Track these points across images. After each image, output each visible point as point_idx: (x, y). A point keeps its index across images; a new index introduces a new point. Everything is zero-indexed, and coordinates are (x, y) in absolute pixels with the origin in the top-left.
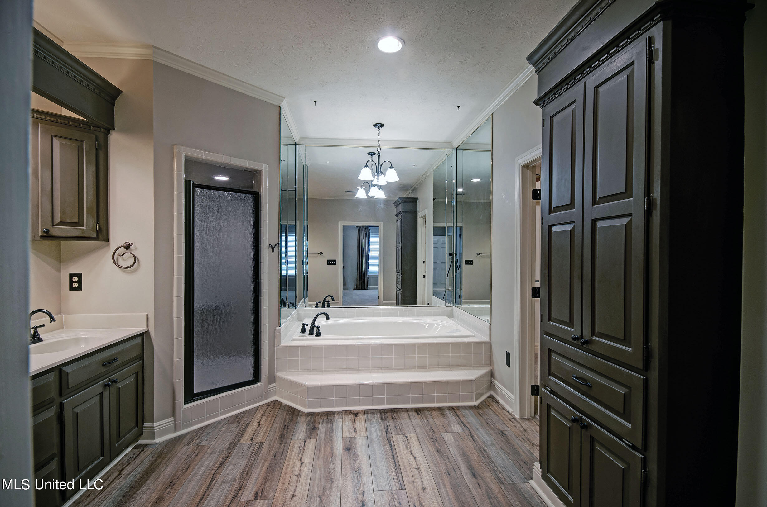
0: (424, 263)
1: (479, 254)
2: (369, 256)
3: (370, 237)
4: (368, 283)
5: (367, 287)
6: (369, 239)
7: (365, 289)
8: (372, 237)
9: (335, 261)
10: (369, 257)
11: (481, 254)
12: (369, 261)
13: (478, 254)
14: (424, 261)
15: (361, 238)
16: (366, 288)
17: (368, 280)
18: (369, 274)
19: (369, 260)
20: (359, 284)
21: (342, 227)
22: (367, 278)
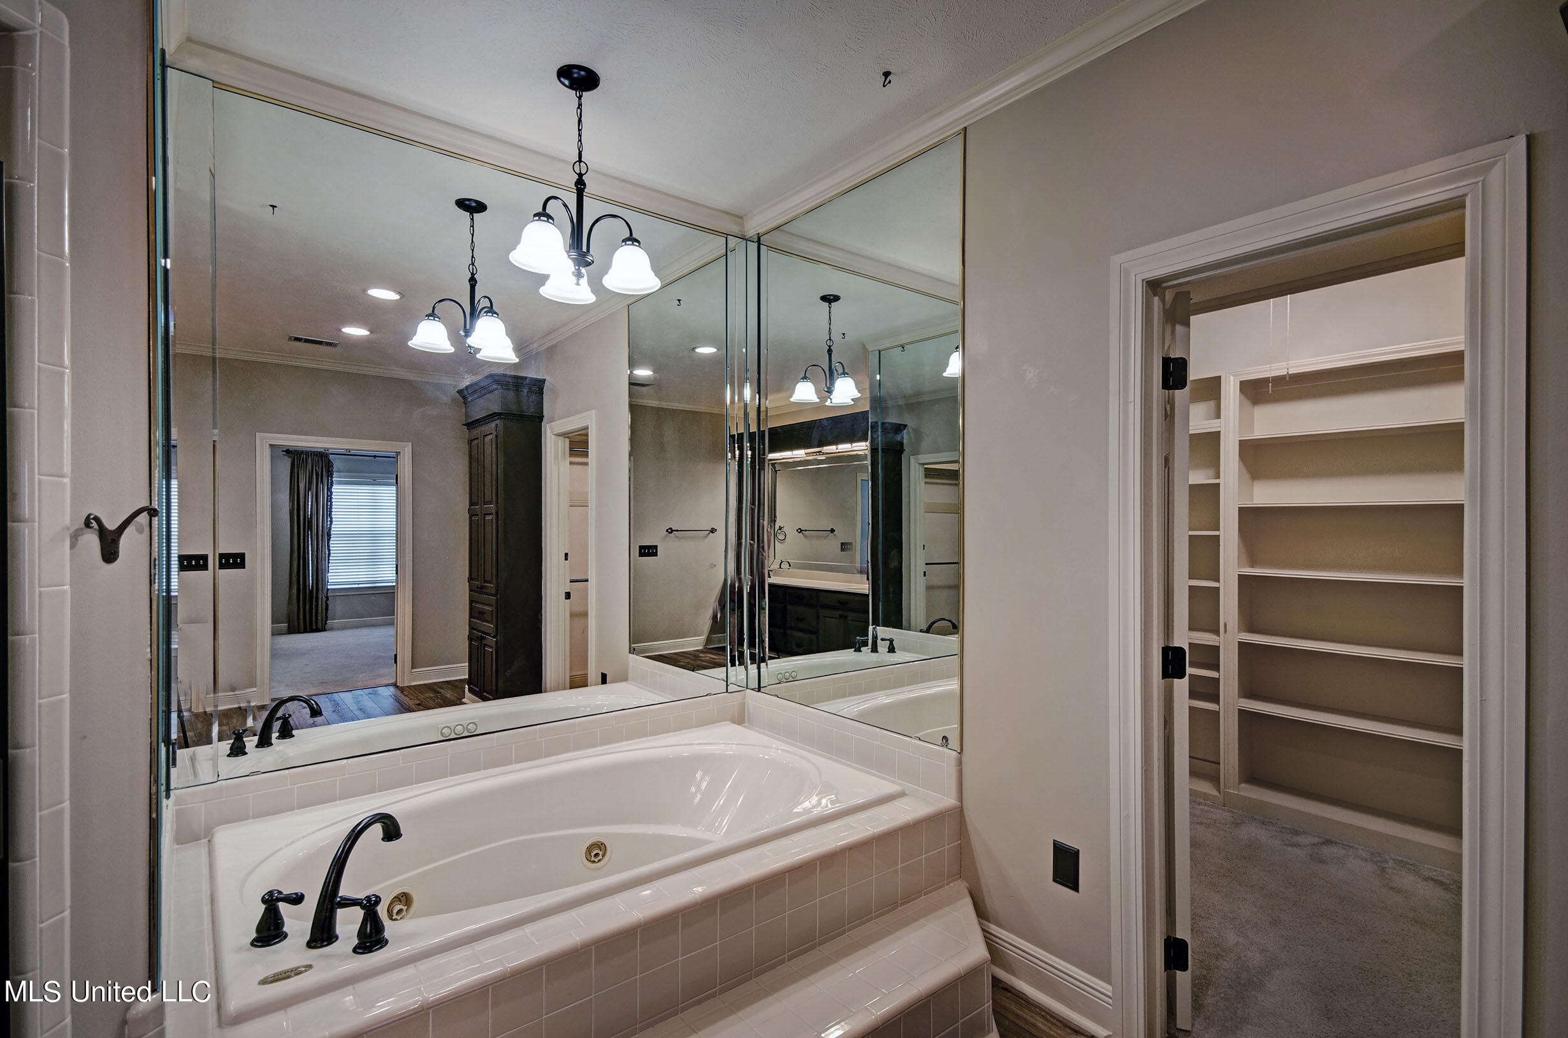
0: (566, 559)
1: (671, 531)
2: (329, 535)
3: (332, 482)
4: (326, 613)
5: (326, 623)
6: (329, 490)
7: (317, 630)
8: (340, 483)
9: (242, 556)
10: (329, 540)
11: (677, 531)
12: (329, 550)
13: (669, 531)
14: (566, 555)
15: (302, 486)
16: (320, 628)
17: (327, 605)
18: (329, 587)
19: (329, 546)
20: (295, 618)
21: (267, 452)
22: (324, 599)
